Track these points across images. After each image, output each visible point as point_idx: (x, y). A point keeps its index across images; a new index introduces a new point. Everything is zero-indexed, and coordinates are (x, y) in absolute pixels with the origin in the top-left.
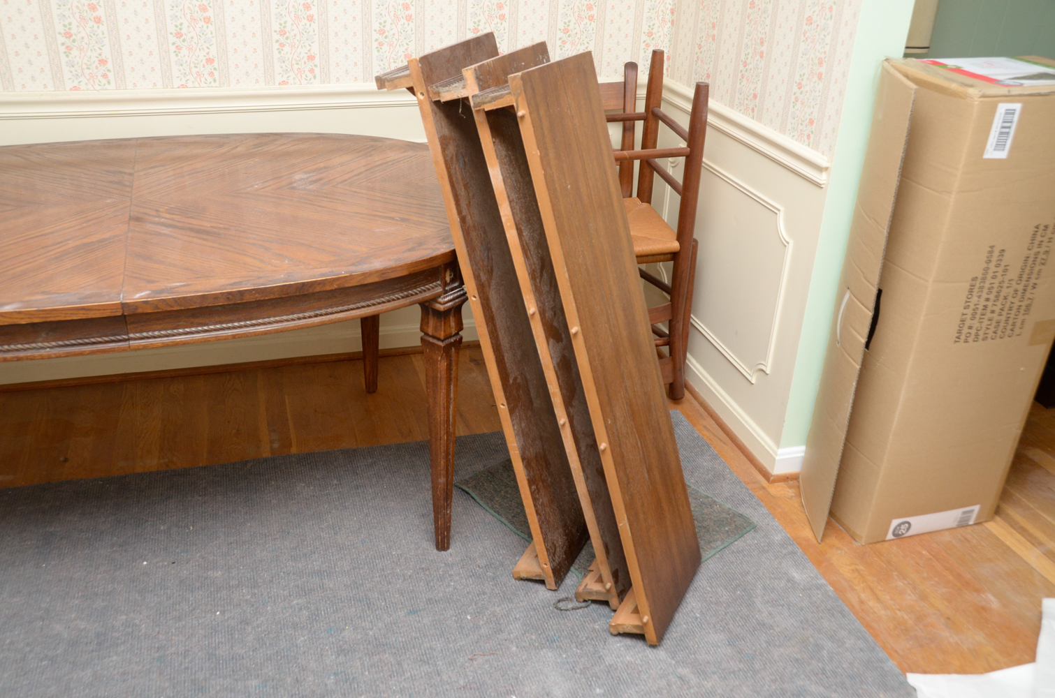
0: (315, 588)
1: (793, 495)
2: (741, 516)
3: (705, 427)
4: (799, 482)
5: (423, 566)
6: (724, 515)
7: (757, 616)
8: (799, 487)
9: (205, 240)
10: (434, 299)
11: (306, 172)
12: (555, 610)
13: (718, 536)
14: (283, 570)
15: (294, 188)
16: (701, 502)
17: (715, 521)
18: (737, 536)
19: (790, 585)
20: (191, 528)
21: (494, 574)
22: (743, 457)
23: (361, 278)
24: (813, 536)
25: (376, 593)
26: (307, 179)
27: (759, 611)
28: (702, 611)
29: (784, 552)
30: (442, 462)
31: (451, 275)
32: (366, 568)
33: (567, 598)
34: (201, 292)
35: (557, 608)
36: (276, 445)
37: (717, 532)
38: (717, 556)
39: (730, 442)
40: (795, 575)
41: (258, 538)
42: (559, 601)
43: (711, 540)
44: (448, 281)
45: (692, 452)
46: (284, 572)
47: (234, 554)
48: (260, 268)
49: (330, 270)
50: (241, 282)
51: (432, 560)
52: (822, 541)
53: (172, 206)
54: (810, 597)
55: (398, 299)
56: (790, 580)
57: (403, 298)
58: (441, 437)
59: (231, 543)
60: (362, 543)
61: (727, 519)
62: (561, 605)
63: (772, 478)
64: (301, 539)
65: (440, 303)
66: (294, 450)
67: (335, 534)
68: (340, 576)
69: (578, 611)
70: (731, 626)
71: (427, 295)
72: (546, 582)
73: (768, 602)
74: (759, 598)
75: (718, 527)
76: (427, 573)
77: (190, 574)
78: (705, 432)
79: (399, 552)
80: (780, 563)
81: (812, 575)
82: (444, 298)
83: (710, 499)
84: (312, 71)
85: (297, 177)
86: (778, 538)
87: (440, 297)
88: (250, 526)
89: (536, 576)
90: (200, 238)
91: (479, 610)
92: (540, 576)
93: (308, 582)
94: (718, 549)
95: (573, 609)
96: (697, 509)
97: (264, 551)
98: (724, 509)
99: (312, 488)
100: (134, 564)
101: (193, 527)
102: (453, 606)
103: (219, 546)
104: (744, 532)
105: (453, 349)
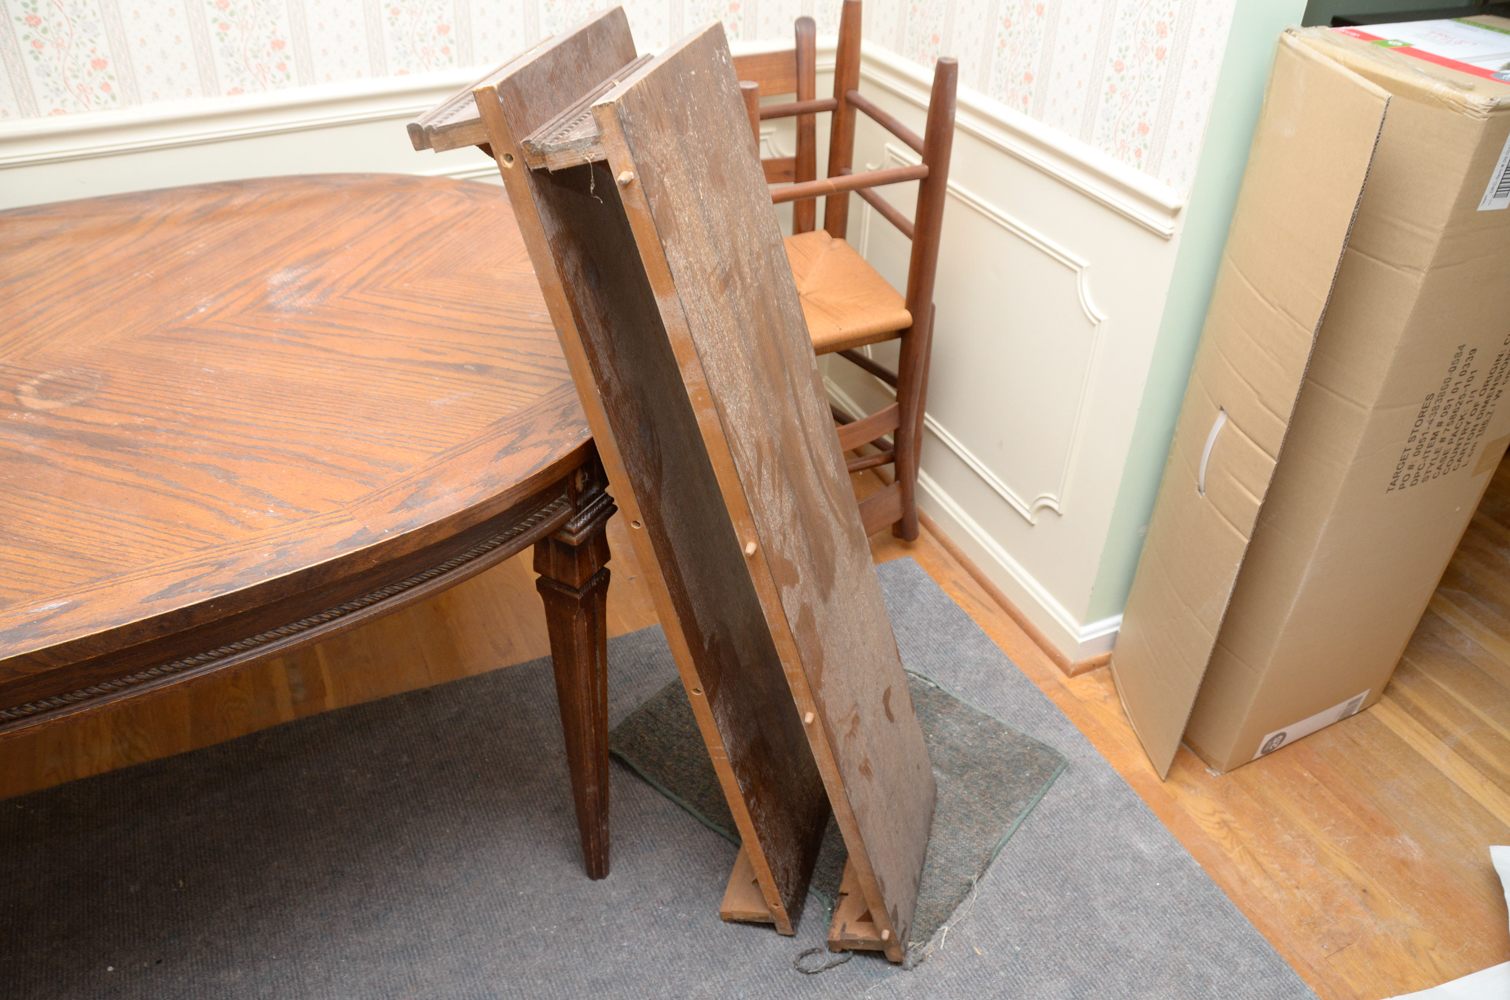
0: (403, 983)
1: (1106, 694)
2: (1043, 747)
3: (955, 582)
4: (1110, 669)
5: (573, 914)
6: (1019, 749)
7: (1104, 936)
8: (1112, 678)
9: (108, 463)
10: (561, 527)
11: (291, 268)
12: (799, 974)
13: (1018, 791)
14: (344, 953)
15: (270, 308)
16: (980, 727)
17: (1007, 762)
18: (1045, 787)
19: (1138, 867)
20: (181, 883)
21: (688, 914)
22: (1021, 632)
23: (422, 536)
24: (1151, 768)
25: (504, 981)
26: (293, 282)
27: (1105, 925)
28: (1021, 940)
29: (1118, 805)
30: (590, 766)
31: (584, 478)
32: (481, 929)
33: (813, 950)
34: (102, 624)
35: (801, 970)
36: (300, 695)
37: (1015, 783)
38: (1023, 828)
39: (997, 606)
40: (1142, 846)
41: (295, 892)
42: (803, 956)
43: (1009, 799)
44: (580, 489)
45: (946, 633)
46: (347, 958)
47: (259, 929)
48: (220, 536)
49: (360, 526)
50: (184, 583)
51: (585, 900)
52: (1169, 776)
53: (46, 376)
54: (1171, 886)
55: (495, 547)
56: (1137, 858)
57: (503, 543)
58: (585, 732)
59: (251, 907)
60: (467, 880)
61: (1024, 754)
62: (805, 963)
63: (1072, 670)
64: (365, 885)
65: (571, 532)
66: (331, 703)
67: (419, 866)
68: (441, 951)
69: (834, 969)
70: (1070, 961)
71: (547, 525)
72: (777, 925)
73: (1114, 905)
74: (1100, 899)
75: (1014, 773)
76: (581, 927)
77: (189, 980)
78: (958, 593)
79: (529, 890)
80: (1116, 827)
81: (1166, 844)
82: (577, 521)
83: (992, 721)
84: (282, 67)
85: (277, 278)
86: (1103, 780)
87: (569, 521)
88: (279, 868)
89: (761, 918)
90: (98, 461)
91: (676, 992)
92: (767, 918)
93: (389, 973)
94: (1022, 816)
95: (826, 968)
96: (977, 743)
97: (307, 916)
98: (1016, 738)
99: (369, 776)
100: (92, 973)
101: (184, 881)
102: (634, 990)
103: (232, 916)
104: (1054, 774)
105: (596, 595)
